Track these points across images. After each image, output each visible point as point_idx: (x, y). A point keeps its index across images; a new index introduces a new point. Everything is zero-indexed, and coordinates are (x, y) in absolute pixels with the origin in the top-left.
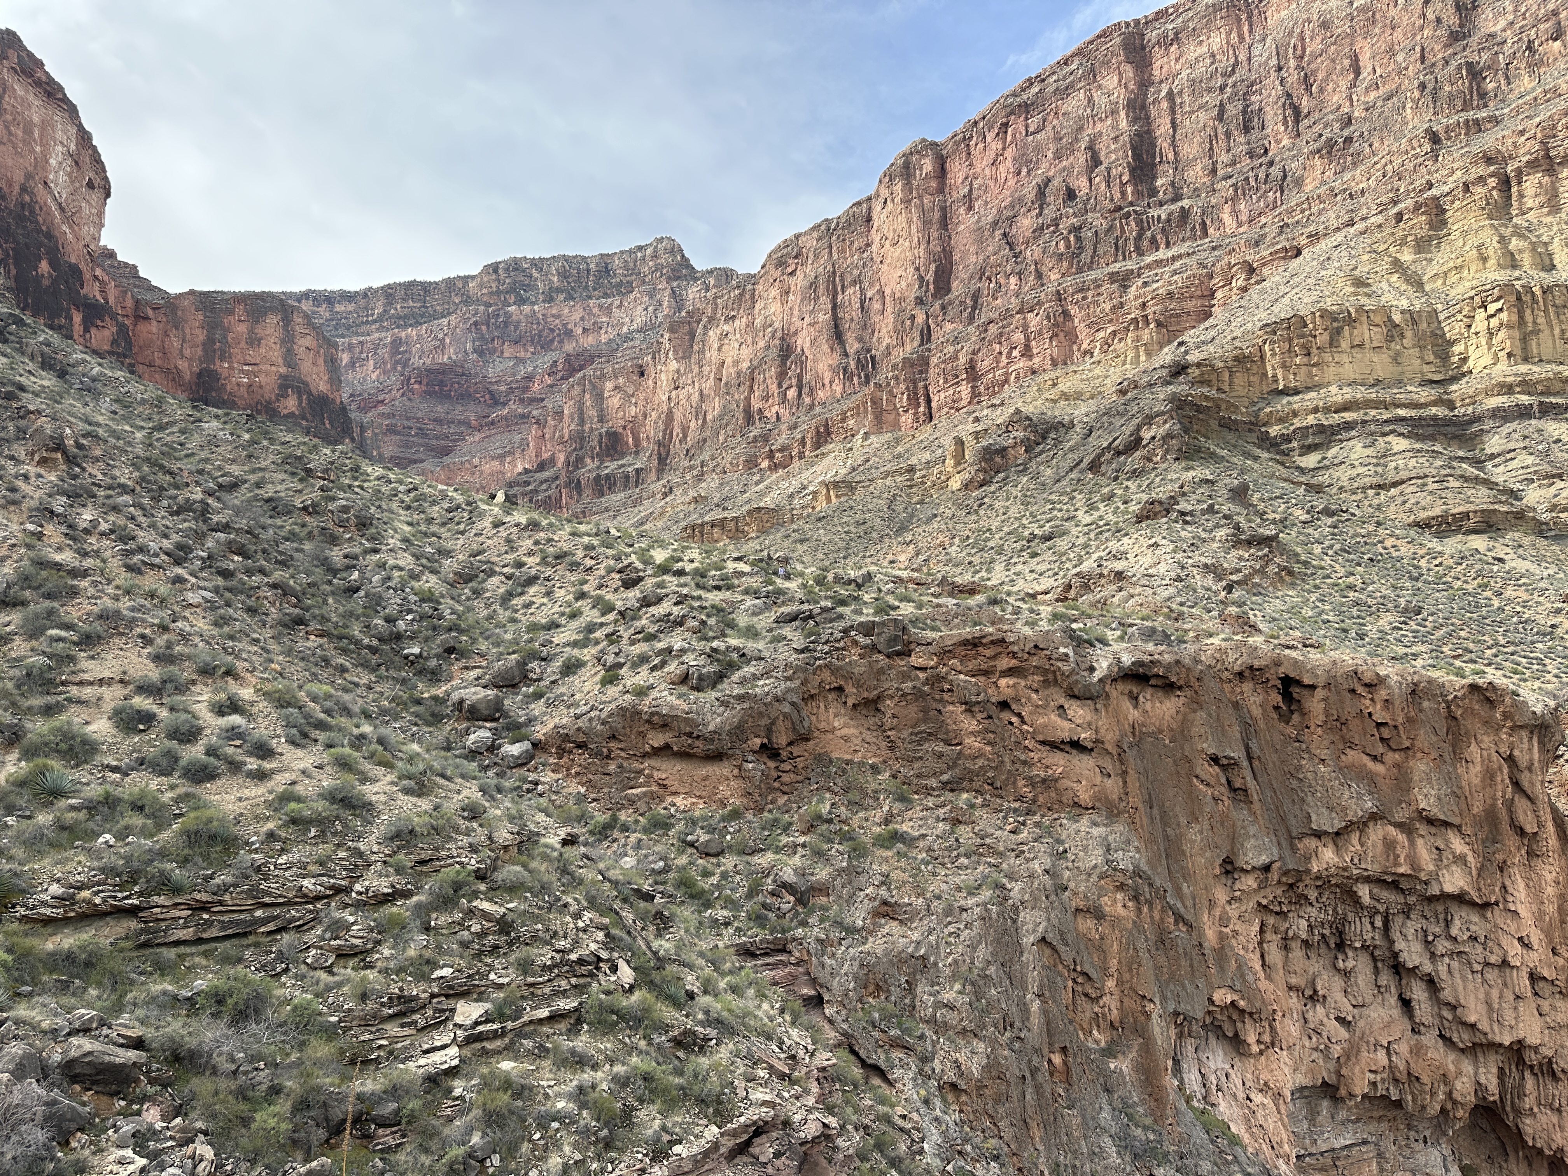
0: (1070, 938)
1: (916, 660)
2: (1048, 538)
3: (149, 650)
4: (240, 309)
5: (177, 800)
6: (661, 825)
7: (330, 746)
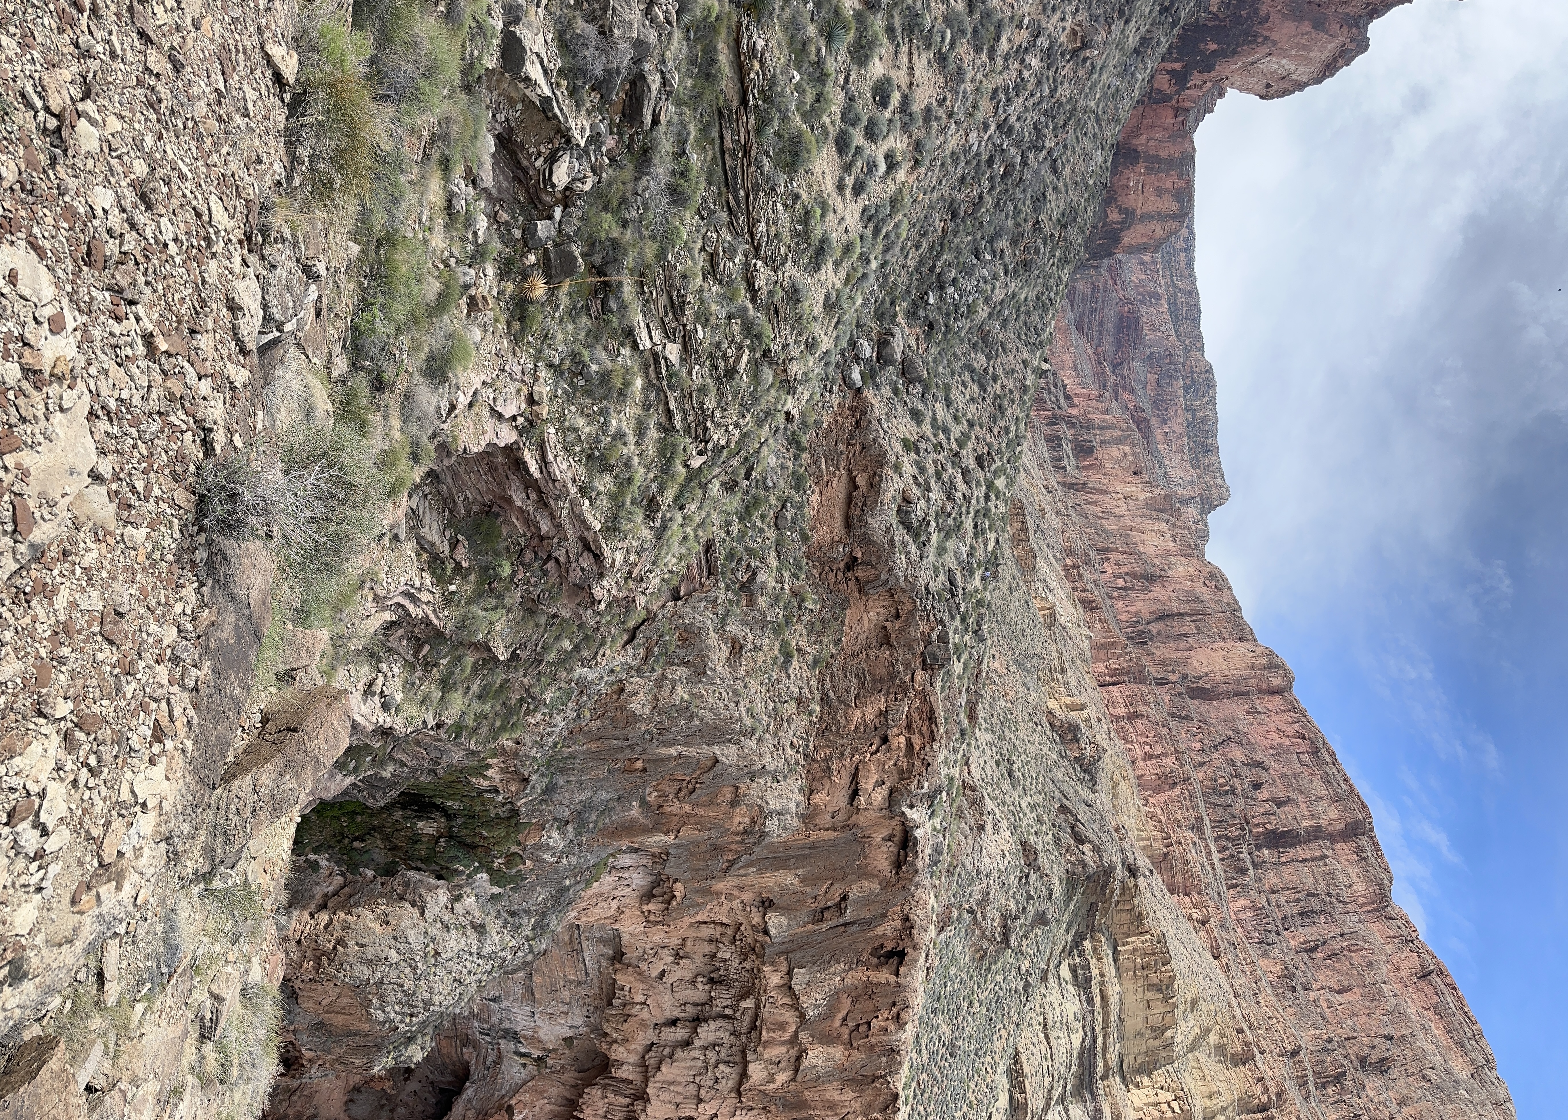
0: (718, 780)
1: (919, 674)
2: (1010, 774)
3: (935, 104)
4: (1181, 183)
5: (823, 127)
6: (798, 484)
7: (861, 238)
